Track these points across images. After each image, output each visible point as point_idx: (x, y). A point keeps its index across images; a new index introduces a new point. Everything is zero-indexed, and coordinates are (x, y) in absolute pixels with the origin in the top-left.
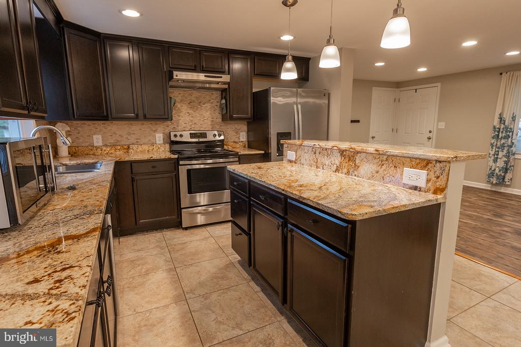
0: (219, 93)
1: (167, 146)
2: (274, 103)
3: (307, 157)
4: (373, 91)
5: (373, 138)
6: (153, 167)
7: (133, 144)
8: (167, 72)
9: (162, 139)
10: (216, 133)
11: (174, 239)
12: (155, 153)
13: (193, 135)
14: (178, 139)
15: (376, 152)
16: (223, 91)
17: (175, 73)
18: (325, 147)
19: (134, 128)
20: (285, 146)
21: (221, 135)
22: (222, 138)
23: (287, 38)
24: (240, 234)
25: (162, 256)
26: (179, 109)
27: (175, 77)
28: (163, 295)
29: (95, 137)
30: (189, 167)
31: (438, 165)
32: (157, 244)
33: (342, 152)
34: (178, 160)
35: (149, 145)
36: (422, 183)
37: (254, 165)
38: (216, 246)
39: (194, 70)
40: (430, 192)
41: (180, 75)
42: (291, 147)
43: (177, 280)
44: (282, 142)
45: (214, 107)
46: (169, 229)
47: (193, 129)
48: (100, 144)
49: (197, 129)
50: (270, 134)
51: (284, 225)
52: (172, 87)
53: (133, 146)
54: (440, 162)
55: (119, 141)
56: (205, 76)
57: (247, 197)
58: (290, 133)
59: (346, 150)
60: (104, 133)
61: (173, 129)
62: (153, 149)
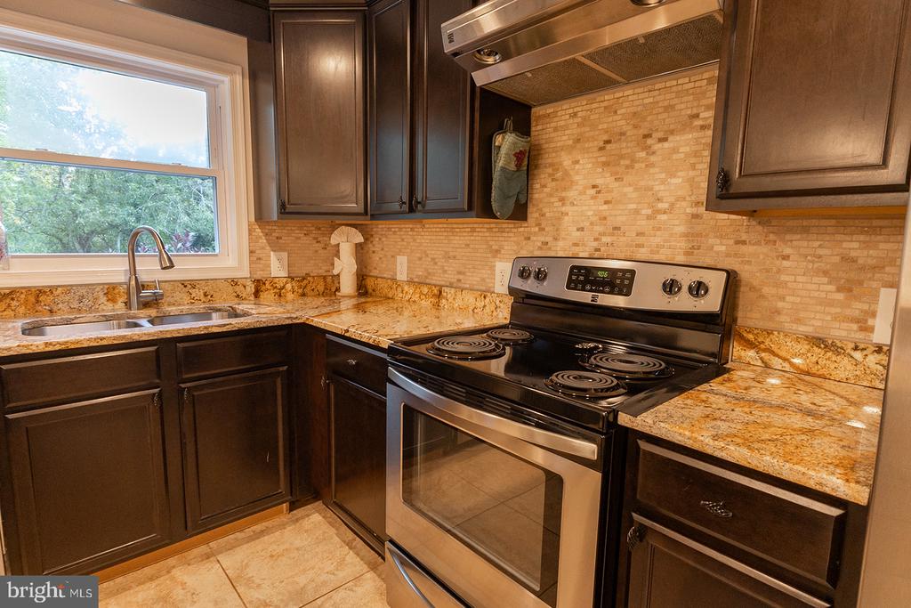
7: (451, 286)
9: (507, 278)
13: (579, 277)
14: (530, 286)
26: (566, 173)
27: (447, 49)
29: (399, 260)
35: (477, 294)
41: (456, 32)
48: (404, 276)
53: (449, 290)
55: (428, 274)
60: (412, 251)
61: (540, 248)
62: (485, 306)
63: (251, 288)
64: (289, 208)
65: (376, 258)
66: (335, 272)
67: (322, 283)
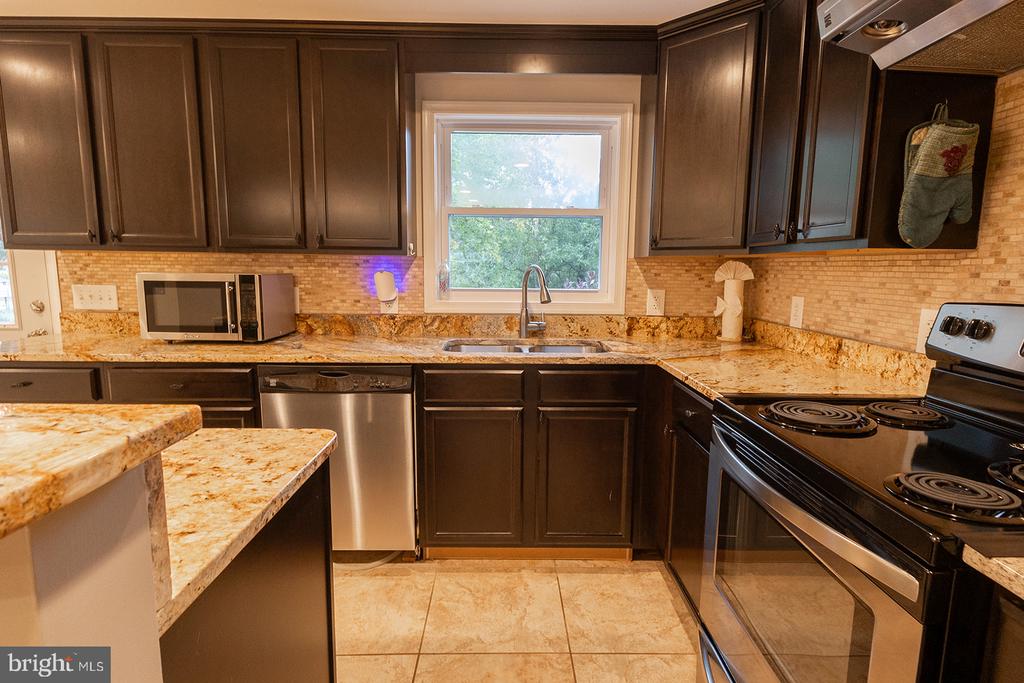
14: (961, 344)
29: (794, 302)
48: (798, 322)
53: (853, 344)
55: (828, 321)
60: (811, 291)
63: (624, 325)
64: (662, 244)
65: (768, 298)
66: (716, 313)
67: (702, 325)
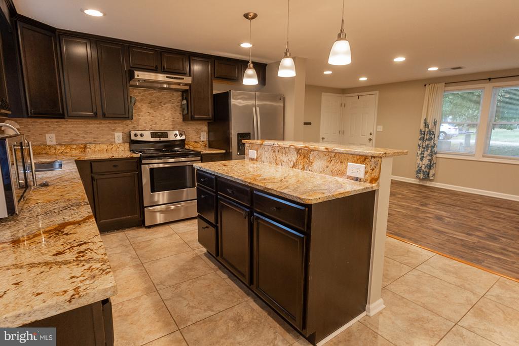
0: (180, 94)
1: (127, 146)
2: (235, 105)
3: (267, 155)
4: (322, 96)
5: (323, 139)
6: (114, 166)
7: (90, 143)
8: (127, 72)
9: (121, 138)
10: (177, 132)
11: (137, 237)
12: (114, 153)
13: (153, 135)
14: (139, 138)
15: (325, 150)
16: (184, 92)
17: (136, 73)
18: (283, 146)
19: (91, 126)
20: (247, 145)
21: (182, 135)
22: (183, 137)
23: (246, 45)
24: (207, 227)
25: (127, 254)
26: (139, 108)
27: (136, 77)
28: (133, 288)
29: (48, 136)
30: (151, 166)
31: (373, 160)
32: (120, 243)
33: (298, 150)
34: (140, 159)
35: (108, 144)
36: (361, 175)
37: (218, 163)
38: (181, 242)
39: (155, 70)
40: (368, 181)
41: (140, 75)
42: (252, 146)
43: (146, 275)
44: (244, 141)
45: (174, 107)
46: (131, 229)
47: (153, 128)
48: (54, 142)
49: (159, 128)
50: (231, 134)
51: (250, 214)
52: (132, 86)
53: (91, 145)
54: (374, 157)
55: (75, 140)
56: (167, 77)
57: (214, 192)
58: (250, 133)
59: (301, 149)
60: (58, 131)
61: (133, 128)
62: (112, 148)
